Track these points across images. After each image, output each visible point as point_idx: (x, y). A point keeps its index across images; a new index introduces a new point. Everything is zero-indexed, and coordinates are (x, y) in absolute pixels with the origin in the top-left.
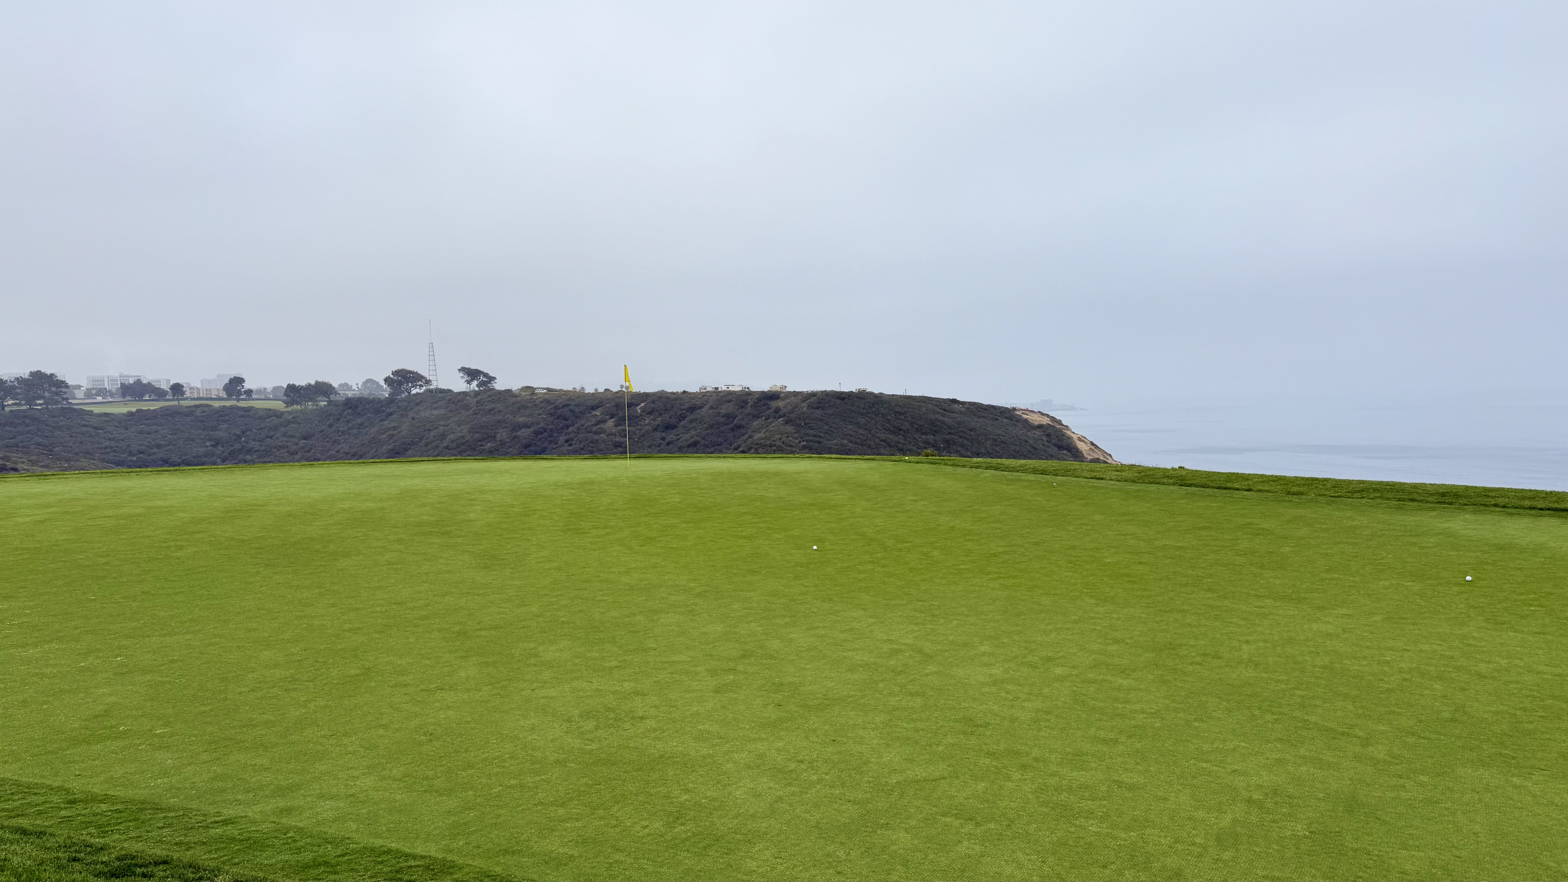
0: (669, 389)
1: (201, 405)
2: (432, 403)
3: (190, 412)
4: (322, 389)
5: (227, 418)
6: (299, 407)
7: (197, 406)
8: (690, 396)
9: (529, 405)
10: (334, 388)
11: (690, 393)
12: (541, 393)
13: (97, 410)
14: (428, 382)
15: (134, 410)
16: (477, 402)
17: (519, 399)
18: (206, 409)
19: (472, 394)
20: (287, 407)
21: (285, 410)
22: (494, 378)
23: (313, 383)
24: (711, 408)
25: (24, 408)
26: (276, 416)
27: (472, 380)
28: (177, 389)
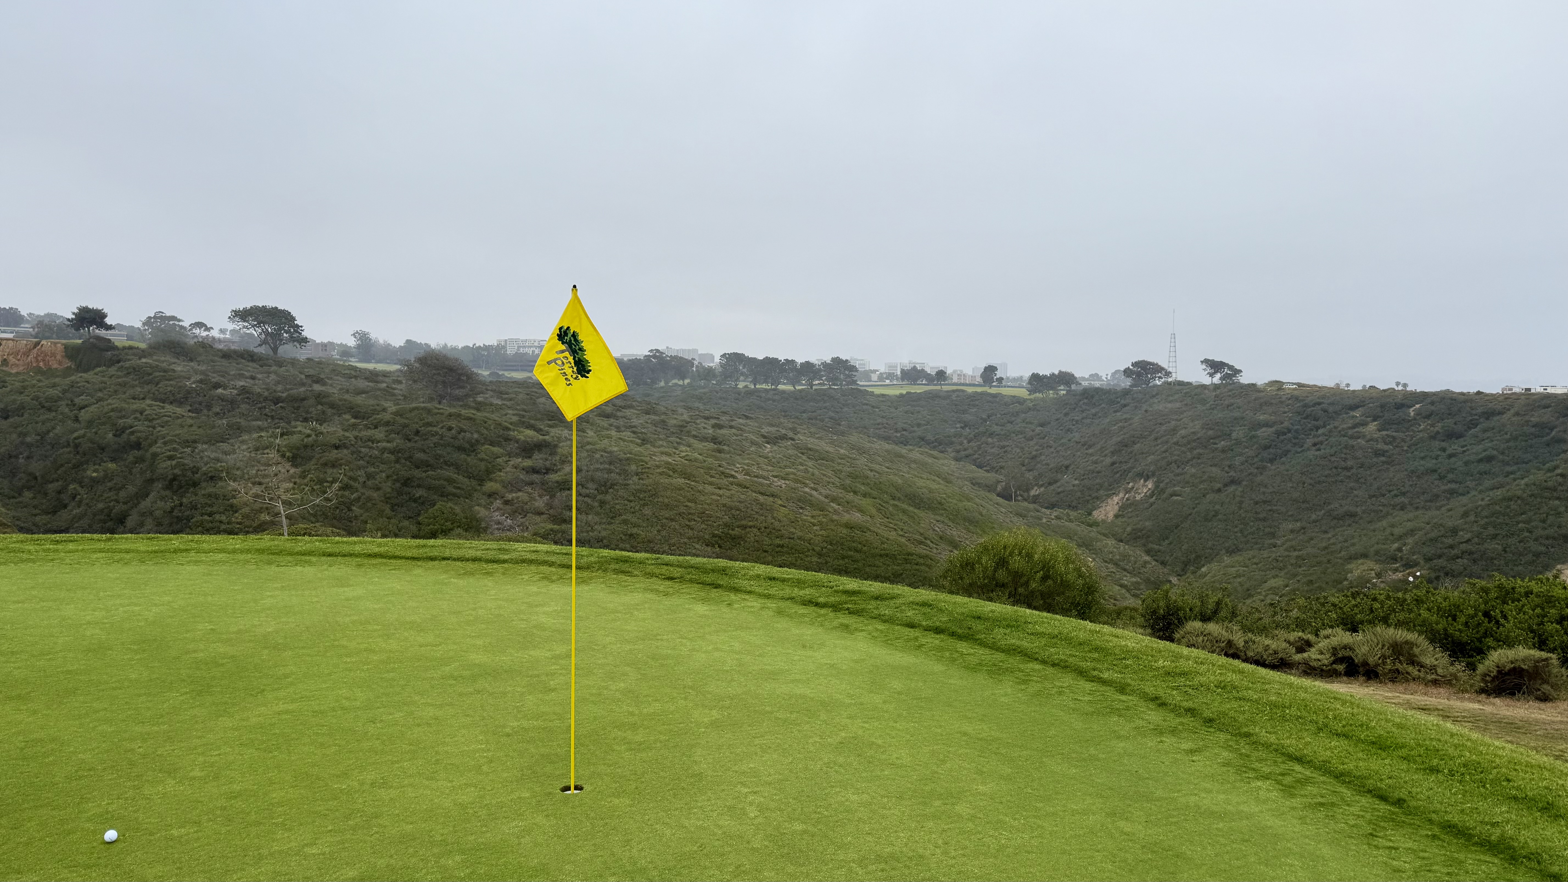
0: (1457, 389)
1: (957, 390)
2: (1168, 396)
3: (948, 395)
4: (1066, 378)
5: (977, 403)
6: (1040, 395)
7: (954, 391)
8: (1487, 398)
9: (1273, 401)
10: (1076, 378)
11: (1487, 395)
12: (1289, 389)
13: (877, 391)
14: (1168, 374)
15: (904, 392)
16: (1216, 396)
17: (1262, 394)
18: (961, 394)
19: (1212, 388)
20: (1030, 395)
21: (1028, 397)
22: (1240, 371)
23: (1056, 373)
24: (1517, 414)
25: (825, 387)
26: (1019, 403)
27: (1215, 373)
28: (941, 375)
